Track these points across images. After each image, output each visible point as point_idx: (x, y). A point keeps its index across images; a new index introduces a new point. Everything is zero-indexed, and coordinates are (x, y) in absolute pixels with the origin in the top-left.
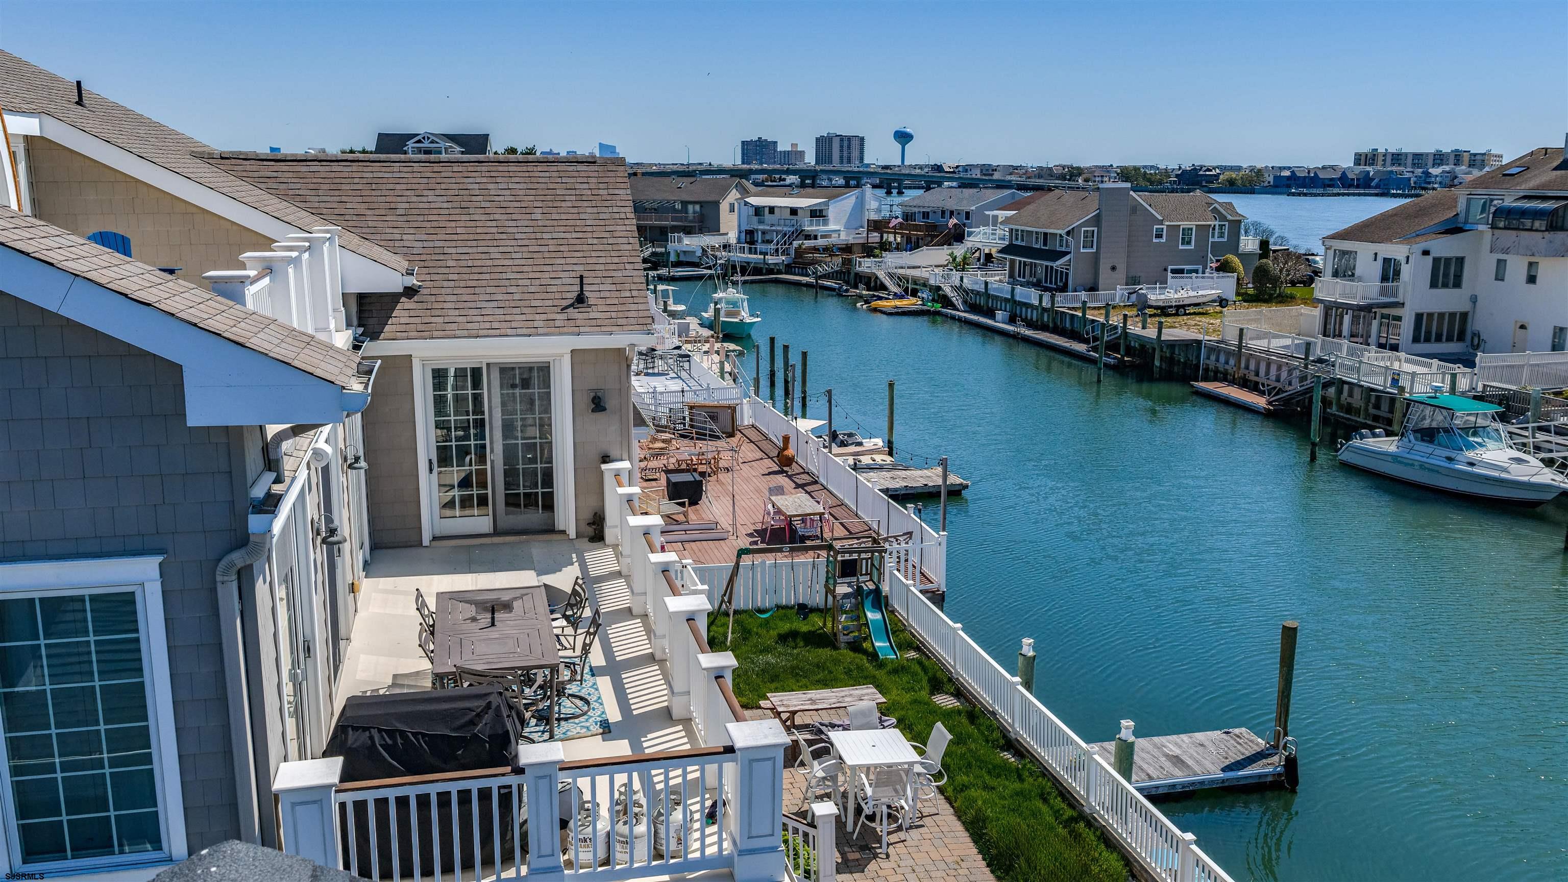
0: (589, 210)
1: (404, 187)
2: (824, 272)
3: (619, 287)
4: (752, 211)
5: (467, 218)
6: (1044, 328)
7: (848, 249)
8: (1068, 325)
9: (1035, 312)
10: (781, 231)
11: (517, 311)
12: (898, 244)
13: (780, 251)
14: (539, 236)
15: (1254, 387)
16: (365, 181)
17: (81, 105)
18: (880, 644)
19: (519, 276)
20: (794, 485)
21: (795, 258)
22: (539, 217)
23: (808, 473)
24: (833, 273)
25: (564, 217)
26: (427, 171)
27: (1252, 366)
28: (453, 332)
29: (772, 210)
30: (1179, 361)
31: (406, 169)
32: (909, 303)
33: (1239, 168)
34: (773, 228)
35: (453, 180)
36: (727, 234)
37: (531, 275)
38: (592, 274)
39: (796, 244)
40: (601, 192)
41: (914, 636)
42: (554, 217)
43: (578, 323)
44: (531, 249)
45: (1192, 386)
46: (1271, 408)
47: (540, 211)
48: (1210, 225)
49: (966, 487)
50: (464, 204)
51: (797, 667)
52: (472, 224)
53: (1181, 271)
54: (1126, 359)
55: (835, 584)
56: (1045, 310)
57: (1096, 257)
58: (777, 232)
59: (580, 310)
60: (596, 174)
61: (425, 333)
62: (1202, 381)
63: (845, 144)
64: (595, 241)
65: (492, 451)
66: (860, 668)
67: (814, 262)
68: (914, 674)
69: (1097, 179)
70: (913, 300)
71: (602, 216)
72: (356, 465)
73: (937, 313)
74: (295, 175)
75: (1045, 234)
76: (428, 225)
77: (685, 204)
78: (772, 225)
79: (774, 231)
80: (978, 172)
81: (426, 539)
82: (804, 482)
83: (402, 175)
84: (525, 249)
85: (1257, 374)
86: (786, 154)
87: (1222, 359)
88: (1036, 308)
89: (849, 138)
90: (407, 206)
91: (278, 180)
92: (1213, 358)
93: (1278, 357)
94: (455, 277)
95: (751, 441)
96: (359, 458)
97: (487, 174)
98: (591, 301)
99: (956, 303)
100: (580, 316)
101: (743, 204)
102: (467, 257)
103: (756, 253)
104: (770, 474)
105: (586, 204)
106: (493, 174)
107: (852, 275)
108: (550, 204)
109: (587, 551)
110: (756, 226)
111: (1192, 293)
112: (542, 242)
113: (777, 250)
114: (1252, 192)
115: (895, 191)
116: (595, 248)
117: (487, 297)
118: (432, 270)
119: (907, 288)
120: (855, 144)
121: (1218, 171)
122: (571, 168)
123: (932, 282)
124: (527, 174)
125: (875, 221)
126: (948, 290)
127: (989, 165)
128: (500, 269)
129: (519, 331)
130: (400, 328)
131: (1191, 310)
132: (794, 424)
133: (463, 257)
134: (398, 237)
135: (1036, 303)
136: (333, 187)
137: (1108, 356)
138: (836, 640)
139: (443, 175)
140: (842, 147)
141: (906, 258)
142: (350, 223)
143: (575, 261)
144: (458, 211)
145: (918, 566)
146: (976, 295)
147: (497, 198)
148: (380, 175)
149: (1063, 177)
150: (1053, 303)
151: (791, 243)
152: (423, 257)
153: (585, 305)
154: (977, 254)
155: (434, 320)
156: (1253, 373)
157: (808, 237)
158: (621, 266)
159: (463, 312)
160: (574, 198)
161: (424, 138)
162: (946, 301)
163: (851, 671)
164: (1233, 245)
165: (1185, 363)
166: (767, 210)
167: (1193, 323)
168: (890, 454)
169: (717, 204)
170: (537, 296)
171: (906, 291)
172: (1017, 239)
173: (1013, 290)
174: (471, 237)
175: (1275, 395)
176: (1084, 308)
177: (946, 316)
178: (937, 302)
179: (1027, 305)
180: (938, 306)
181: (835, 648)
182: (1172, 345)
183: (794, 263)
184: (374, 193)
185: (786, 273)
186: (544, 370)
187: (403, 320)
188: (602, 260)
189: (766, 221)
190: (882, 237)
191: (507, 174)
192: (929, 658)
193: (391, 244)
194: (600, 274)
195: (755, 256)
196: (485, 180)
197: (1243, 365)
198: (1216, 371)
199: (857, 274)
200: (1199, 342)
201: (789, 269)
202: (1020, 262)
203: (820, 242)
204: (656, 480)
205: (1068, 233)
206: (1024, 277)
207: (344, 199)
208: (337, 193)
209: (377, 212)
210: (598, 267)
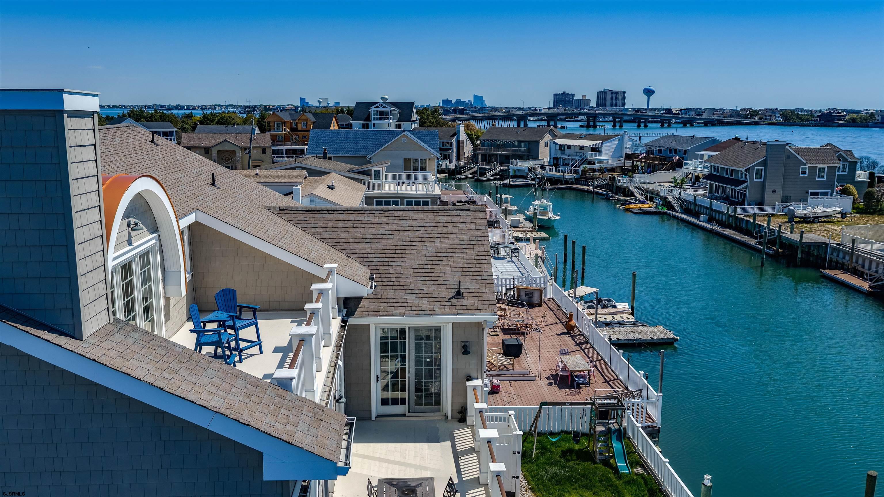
0: (465, 239)
1: (370, 226)
2: (598, 184)
3: (479, 286)
4: (558, 147)
5: (401, 244)
6: (729, 226)
7: (613, 170)
8: (744, 226)
9: (724, 216)
10: (574, 159)
11: (425, 300)
12: (643, 167)
13: (573, 171)
14: (438, 255)
15: (860, 275)
16: (350, 222)
17: (214, 186)
18: (621, 464)
19: (427, 279)
20: (574, 344)
21: (582, 175)
22: (438, 243)
23: (583, 335)
24: (603, 185)
25: (452, 243)
26: (382, 216)
27: (860, 262)
28: (391, 312)
29: (569, 147)
30: (813, 254)
31: (371, 215)
32: (649, 205)
33: (859, 112)
34: (570, 157)
35: (395, 222)
36: (543, 159)
37: (433, 279)
38: (466, 278)
39: (582, 167)
40: (472, 228)
41: (641, 457)
42: (447, 243)
43: (457, 307)
44: (434, 262)
45: (821, 272)
46: (871, 290)
47: (439, 239)
48: (836, 166)
49: (677, 340)
50: (400, 236)
51: (572, 476)
52: (404, 248)
53: (816, 194)
54: (780, 251)
55: (595, 424)
56: (730, 216)
57: (763, 184)
58: (572, 160)
59: (458, 300)
60: (470, 217)
61: (377, 314)
62: (827, 269)
63: (614, 95)
64: (468, 258)
65: (409, 372)
66: (608, 479)
67: (593, 178)
68: (639, 486)
69: (767, 118)
70: (650, 204)
71: (472, 243)
72: (340, 401)
73: (664, 213)
74: (315, 219)
75: (732, 170)
76: (381, 248)
77: (520, 142)
78: (569, 156)
79: (570, 159)
80: (693, 113)
81: (373, 417)
82: (580, 341)
83: (369, 219)
84: (431, 263)
85: (863, 267)
86: (580, 101)
87: (841, 255)
88: (725, 214)
89: (617, 92)
90: (371, 237)
91: (307, 222)
92: (835, 254)
93: (877, 258)
94: (394, 279)
95: (551, 310)
96: (342, 397)
97: (413, 218)
98: (464, 295)
99: (676, 208)
100: (458, 303)
101: (553, 143)
102: (400, 267)
103: (559, 172)
104: (561, 334)
105: (463, 235)
106: (416, 218)
107: (615, 187)
108: (445, 235)
109: (456, 429)
110: (559, 155)
111: (823, 210)
112: (439, 258)
113: (571, 170)
114: (867, 126)
115: (642, 125)
116: (468, 262)
117: (410, 292)
118: (382, 275)
119: (647, 196)
120: (620, 96)
121: (845, 113)
122: (456, 214)
123: (662, 194)
124: (433, 218)
125: (629, 154)
126: (671, 199)
127: (700, 109)
128: (417, 275)
129: (426, 312)
130: (365, 309)
131: (823, 219)
132: (576, 305)
133: (398, 267)
134: (366, 255)
135: (725, 211)
136: (334, 226)
137: (768, 248)
138: (595, 456)
139: (390, 218)
140: (612, 97)
141: (647, 177)
142: (342, 248)
143: (456, 270)
144: (396, 240)
145: (645, 407)
146: (688, 203)
147: (417, 232)
148: (358, 219)
149: (745, 117)
150: (735, 212)
151: (579, 167)
152: (378, 268)
153: (461, 297)
154: (690, 176)
155: (382, 305)
156: (860, 266)
157: (590, 163)
158: (481, 273)
159: (397, 300)
160: (457, 232)
161: (380, 105)
162: (670, 206)
163: (603, 481)
164: (851, 177)
165: (817, 255)
166: (566, 147)
167: (823, 228)
168: (633, 314)
169: (537, 143)
170: (436, 291)
171: (646, 198)
172: (714, 171)
173: (711, 202)
174: (403, 255)
175: (874, 283)
176: (754, 216)
177: (669, 215)
178: (664, 206)
179: (720, 212)
180: (665, 209)
181: (595, 463)
182: (809, 245)
183: (581, 178)
184: (354, 229)
185: (576, 184)
186: (438, 330)
187: (367, 305)
188: (471, 270)
189: (566, 153)
190: (633, 163)
191: (422, 218)
192: (649, 474)
193: (362, 259)
194: (469, 278)
195: (558, 174)
196: (411, 221)
197: (854, 260)
198: (837, 262)
199: (618, 187)
200: (826, 244)
201: (578, 181)
202: (716, 185)
203: (596, 166)
204: (497, 335)
205: (746, 171)
206: (718, 193)
207: (339, 233)
208: (336, 229)
209: (356, 241)
210: (468, 274)
